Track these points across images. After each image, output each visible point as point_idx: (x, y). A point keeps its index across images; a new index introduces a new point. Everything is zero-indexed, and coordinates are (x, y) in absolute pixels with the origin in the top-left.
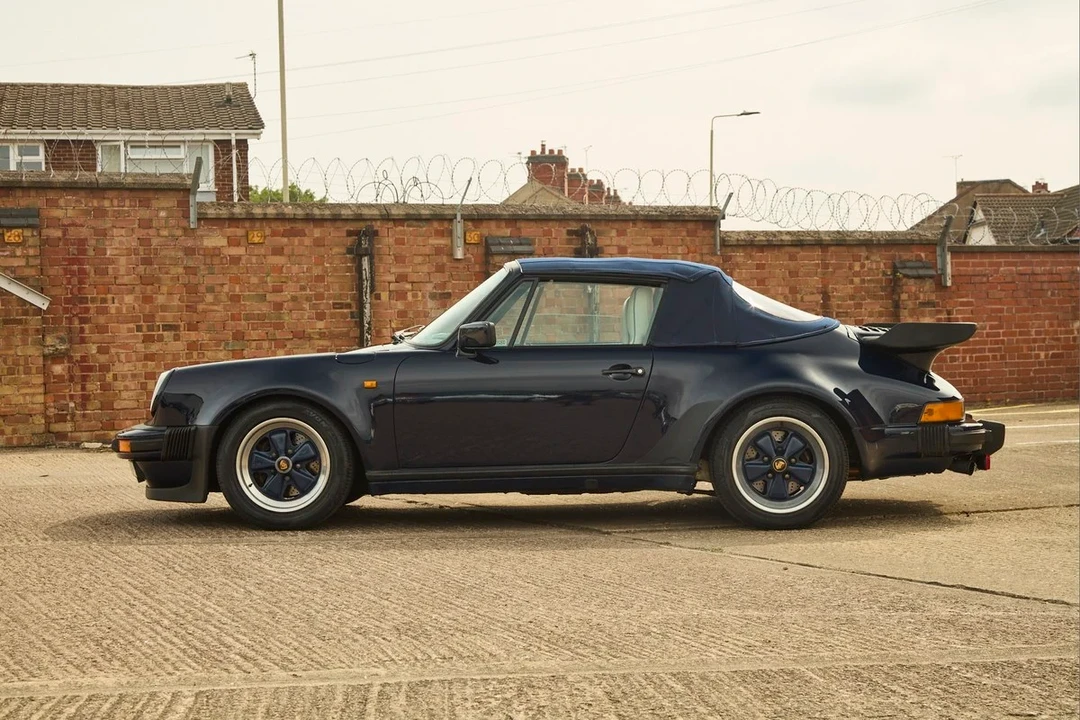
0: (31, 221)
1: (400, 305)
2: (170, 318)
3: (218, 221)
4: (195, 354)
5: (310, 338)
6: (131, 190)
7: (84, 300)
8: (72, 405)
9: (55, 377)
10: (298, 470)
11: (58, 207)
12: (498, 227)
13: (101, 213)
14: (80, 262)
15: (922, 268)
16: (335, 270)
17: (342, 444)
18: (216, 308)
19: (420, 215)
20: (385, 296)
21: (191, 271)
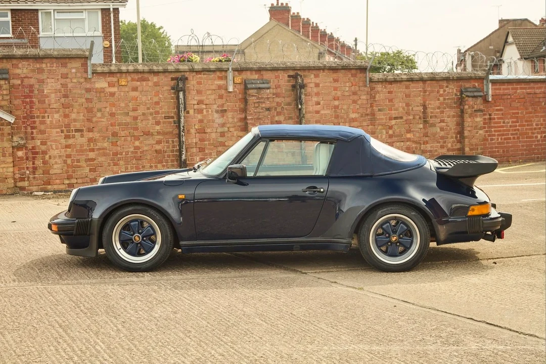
0: (4, 76)
1: (200, 117)
2: (78, 125)
3: (103, 74)
4: (92, 144)
5: (152, 135)
6: (56, 58)
7: (33, 117)
8: (28, 172)
9: (18, 158)
10: (144, 241)
11: (18, 68)
12: (251, 74)
13: (41, 71)
14: (31, 97)
15: (476, 91)
16: (165, 98)
17: (167, 228)
18: (102, 120)
19: (210, 69)
20: (191, 112)
21: (89, 100)
